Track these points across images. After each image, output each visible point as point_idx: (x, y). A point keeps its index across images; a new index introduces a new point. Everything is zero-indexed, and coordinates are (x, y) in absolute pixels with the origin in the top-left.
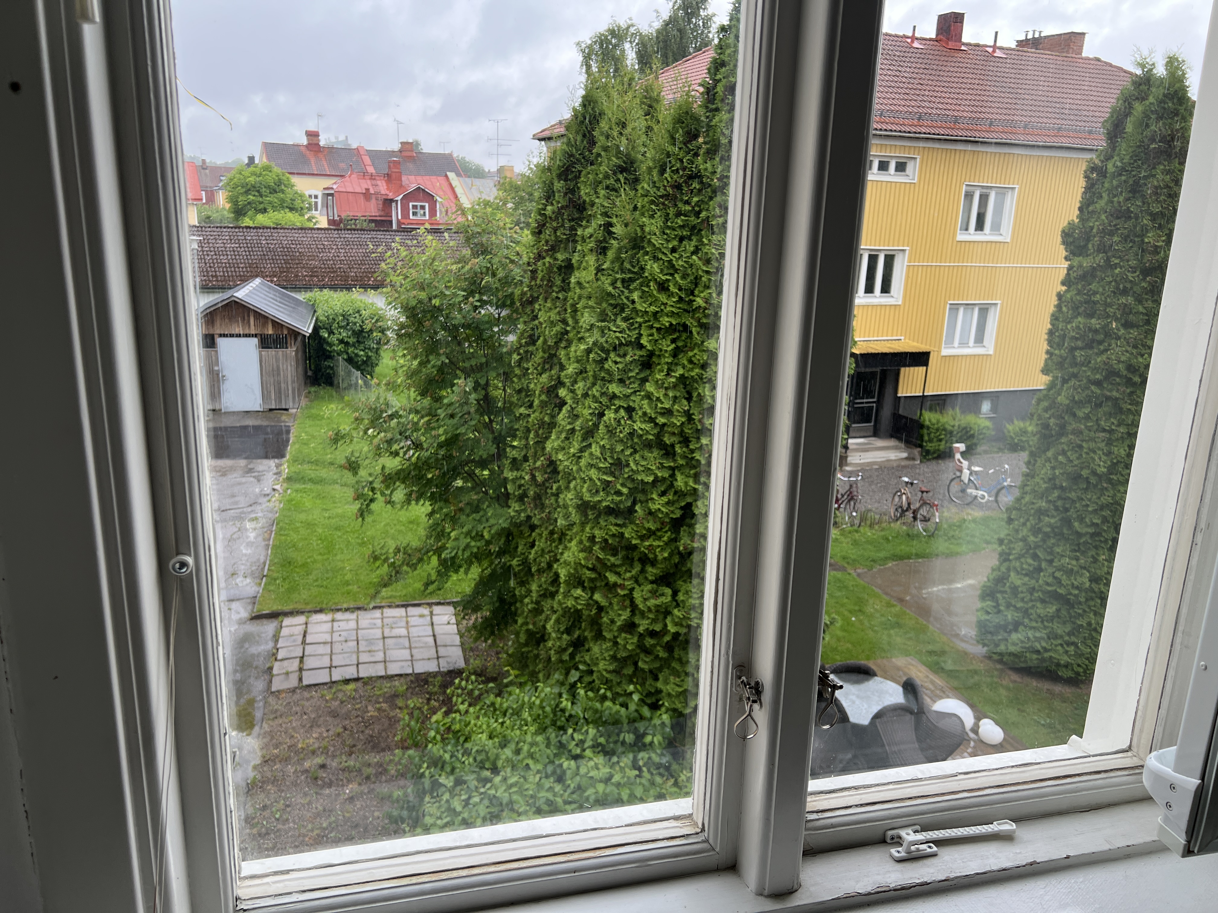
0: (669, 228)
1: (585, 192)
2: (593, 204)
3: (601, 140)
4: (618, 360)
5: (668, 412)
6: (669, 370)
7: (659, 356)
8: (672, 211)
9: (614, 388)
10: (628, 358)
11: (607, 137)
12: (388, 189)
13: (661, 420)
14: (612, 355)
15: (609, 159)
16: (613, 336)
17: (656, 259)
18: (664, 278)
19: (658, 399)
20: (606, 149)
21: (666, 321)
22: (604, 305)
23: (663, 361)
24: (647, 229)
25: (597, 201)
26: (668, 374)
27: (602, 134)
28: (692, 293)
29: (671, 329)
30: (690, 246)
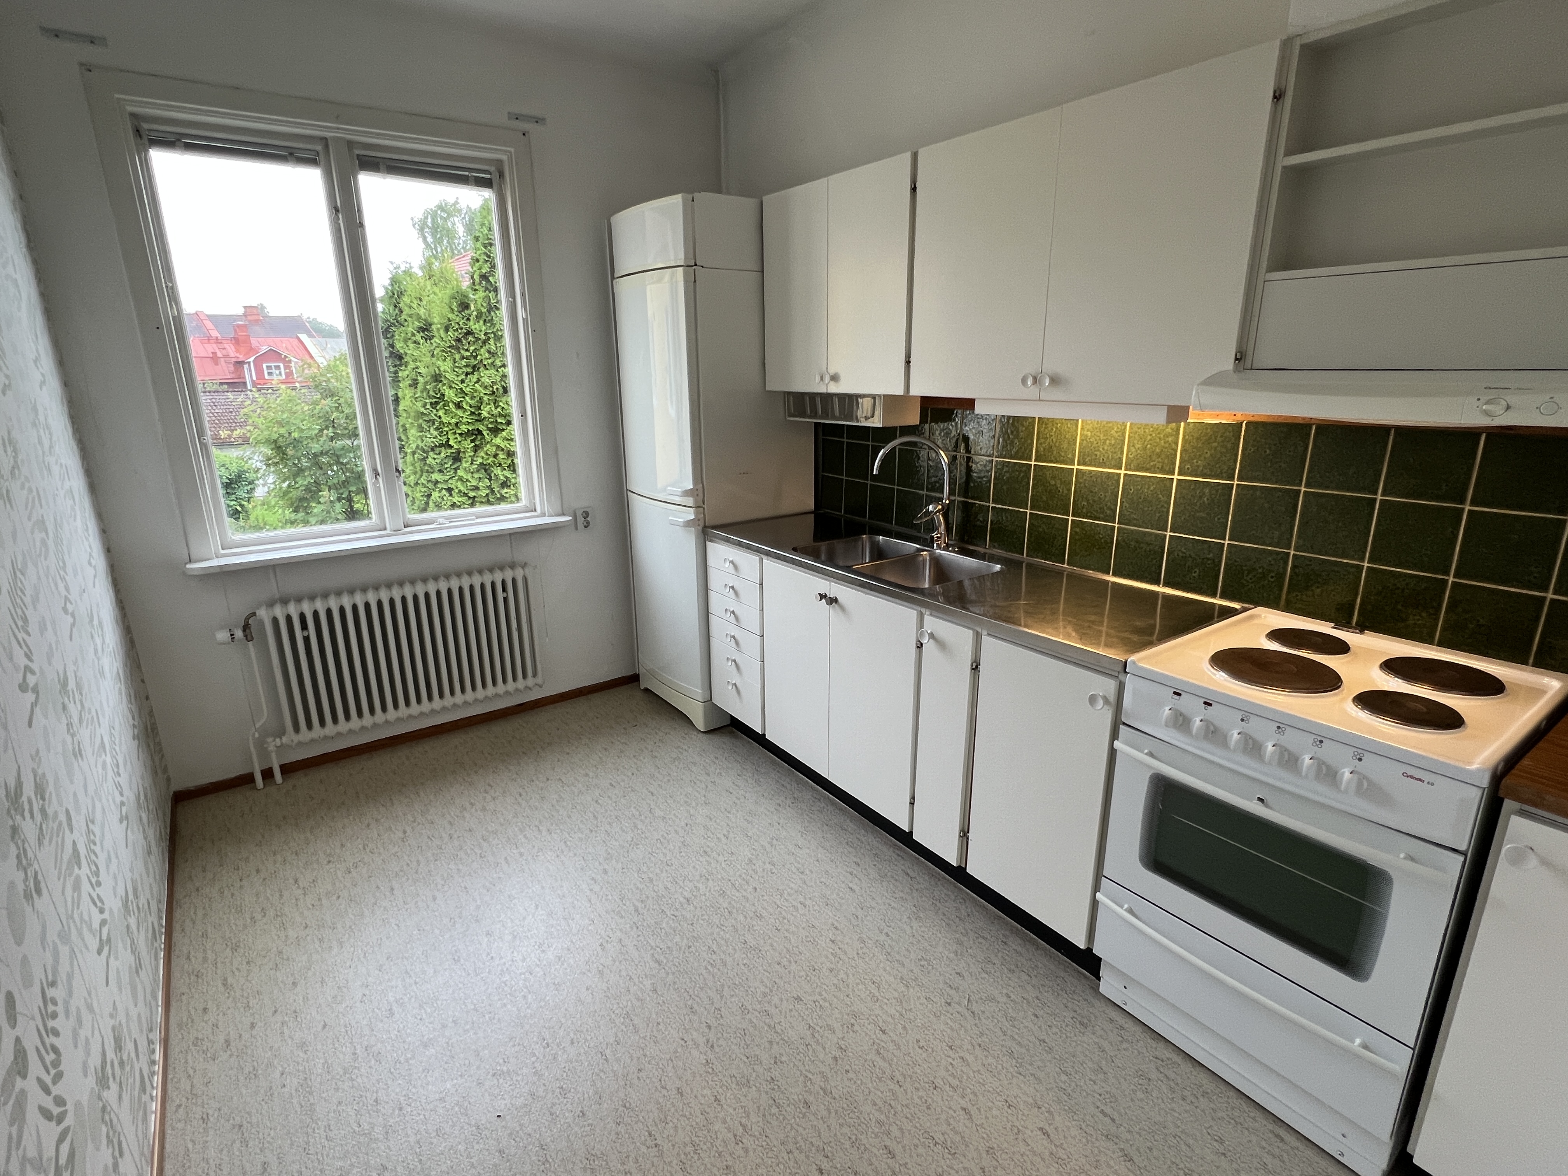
0: (457, 367)
1: (399, 345)
2: (406, 354)
3: (406, 310)
4: (436, 456)
5: (477, 488)
6: (473, 460)
7: (464, 452)
8: (457, 357)
9: (436, 476)
10: (442, 455)
11: (410, 307)
12: (237, 351)
13: (472, 494)
14: (431, 454)
15: (413, 323)
16: (429, 442)
17: (451, 387)
18: (459, 400)
19: (467, 480)
20: (410, 316)
21: (464, 428)
22: (421, 421)
23: (467, 455)
24: (442, 369)
25: (409, 352)
26: (472, 463)
27: (406, 305)
28: (480, 408)
29: (469, 433)
30: (474, 378)
